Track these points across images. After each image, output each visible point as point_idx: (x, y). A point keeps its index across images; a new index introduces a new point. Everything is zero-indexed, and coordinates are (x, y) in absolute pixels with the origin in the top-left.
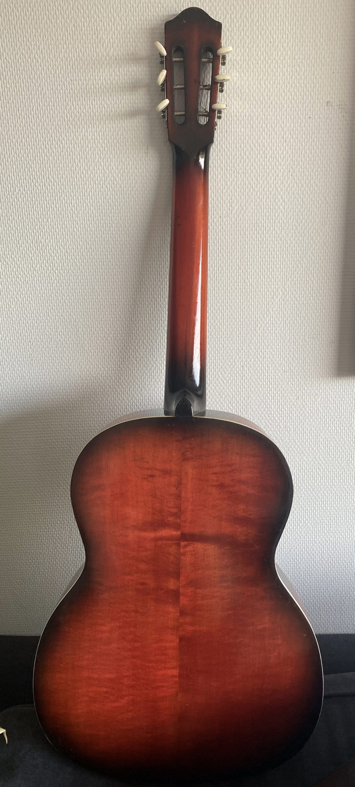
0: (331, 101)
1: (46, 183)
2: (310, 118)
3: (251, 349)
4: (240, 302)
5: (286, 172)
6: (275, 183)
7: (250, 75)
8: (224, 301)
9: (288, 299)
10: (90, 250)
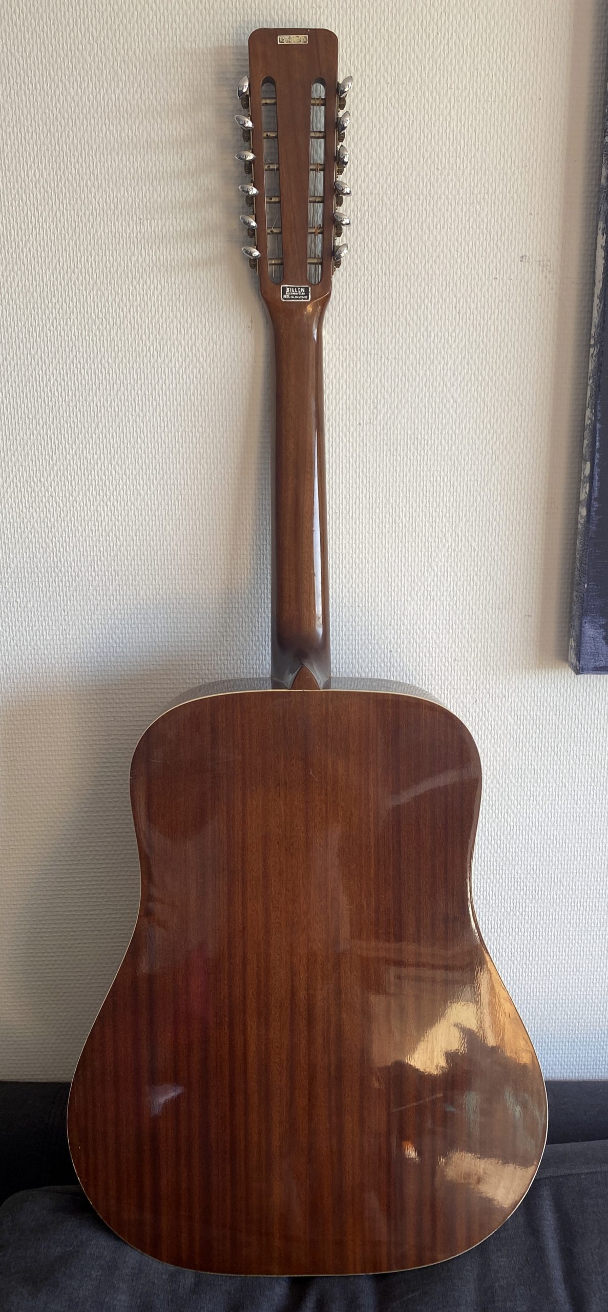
0: (527, 254)
1: (97, 371)
2: (496, 279)
3: (404, 624)
4: (388, 552)
5: (460, 359)
6: (442, 374)
7: (407, 216)
8: (364, 551)
9: (461, 550)
10: (161, 472)
